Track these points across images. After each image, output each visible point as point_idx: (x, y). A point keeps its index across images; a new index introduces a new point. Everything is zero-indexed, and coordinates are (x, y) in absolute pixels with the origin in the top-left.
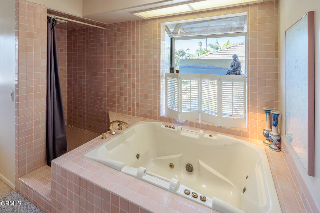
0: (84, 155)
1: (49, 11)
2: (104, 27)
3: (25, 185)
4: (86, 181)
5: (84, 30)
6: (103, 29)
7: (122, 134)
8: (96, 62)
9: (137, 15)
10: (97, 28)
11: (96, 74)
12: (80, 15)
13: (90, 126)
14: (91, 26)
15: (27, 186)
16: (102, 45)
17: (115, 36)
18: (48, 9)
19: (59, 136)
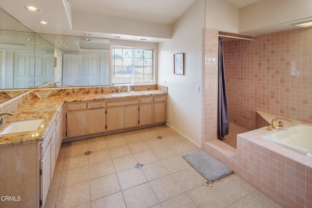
0: (262, 137)
1: (220, 33)
2: (252, 39)
3: (211, 147)
4: (276, 153)
5: (230, 42)
6: (250, 40)
7: (286, 130)
8: (242, 68)
9: (300, 26)
10: (243, 40)
11: (242, 79)
12: (236, 32)
13: (235, 121)
14: (237, 39)
15: (213, 148)
16: (249, 54)
17: (264, 45)
18: (219, 32)
19: (225, 121)
